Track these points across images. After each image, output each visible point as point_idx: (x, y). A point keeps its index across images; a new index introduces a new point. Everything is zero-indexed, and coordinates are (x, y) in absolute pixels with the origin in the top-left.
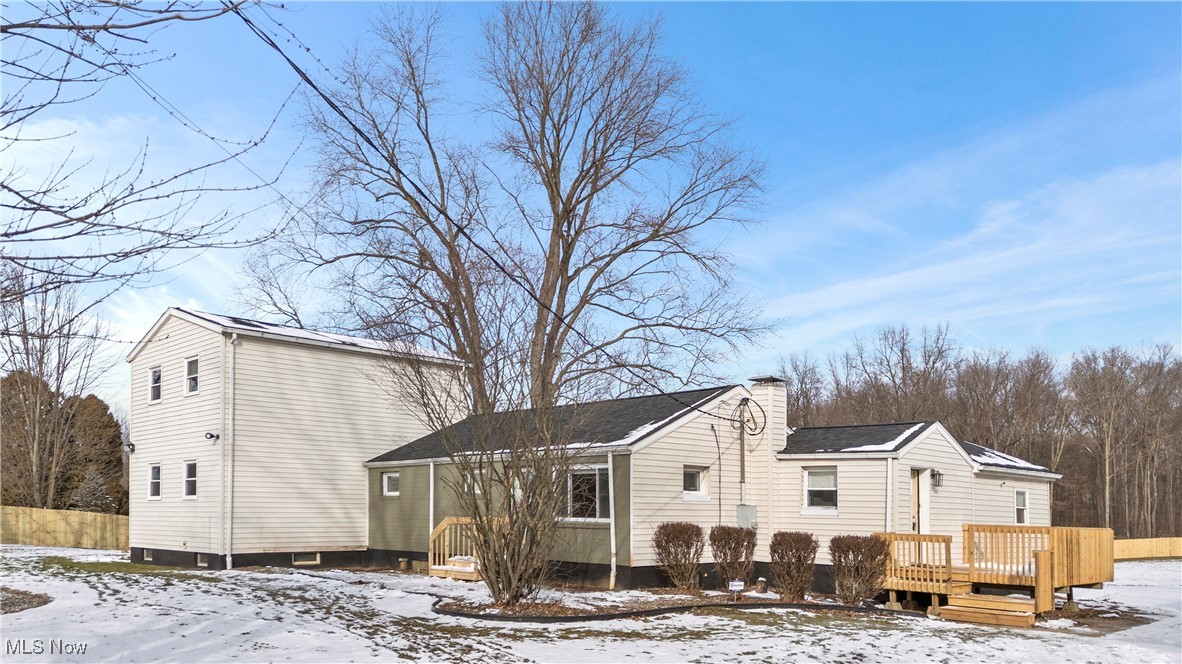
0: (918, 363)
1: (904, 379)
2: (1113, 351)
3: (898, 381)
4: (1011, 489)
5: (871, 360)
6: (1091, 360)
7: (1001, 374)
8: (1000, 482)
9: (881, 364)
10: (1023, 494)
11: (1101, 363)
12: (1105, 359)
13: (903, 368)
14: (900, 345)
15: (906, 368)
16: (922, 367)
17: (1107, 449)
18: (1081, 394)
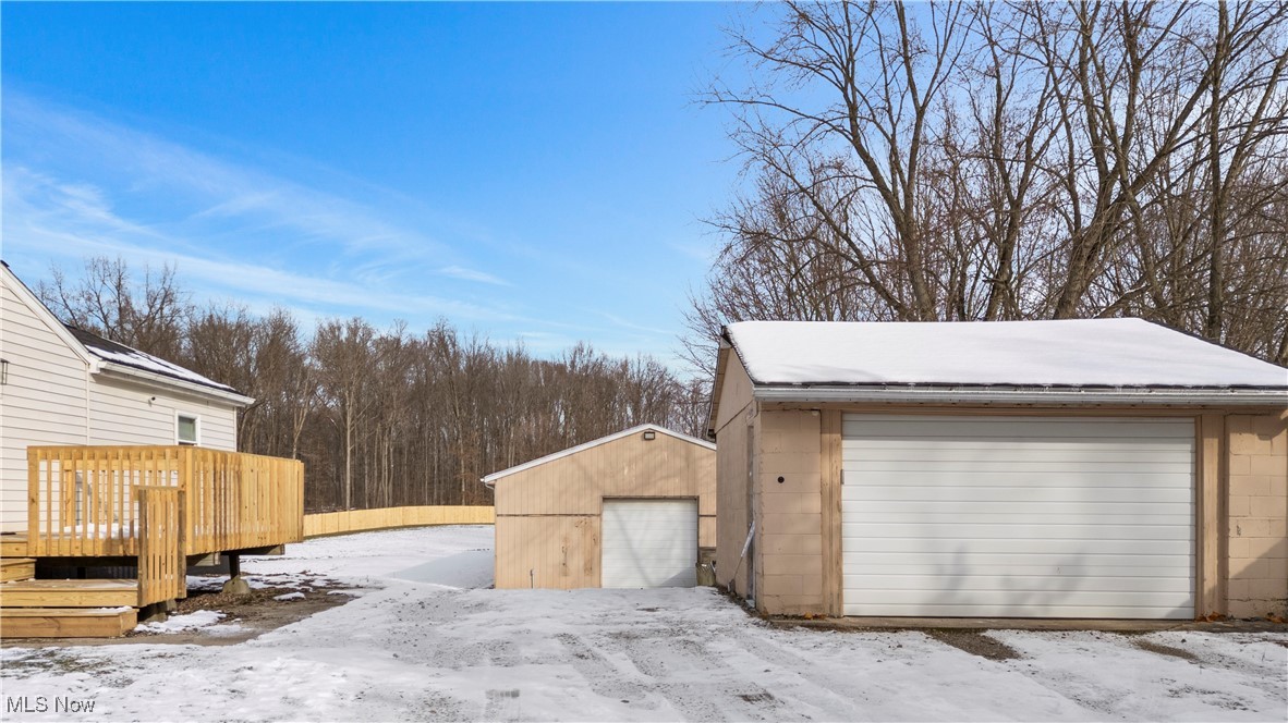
0: (140, 306)
1: (120, 323)
2: (355, 321)
3: (111, 324)
4: (170, 411)
5: (75, 294)
6: (334, 329)
7: (243, 332)
8: (148, 397)
9: (89, 299)
10: (191, 421)
11: (344, 335)
12: (349, 328)
13: (120, 309)
14: (115, 279)
15: (125, 311)
16: (146, 311)
17: (349, 419)
18: (326, 363)
